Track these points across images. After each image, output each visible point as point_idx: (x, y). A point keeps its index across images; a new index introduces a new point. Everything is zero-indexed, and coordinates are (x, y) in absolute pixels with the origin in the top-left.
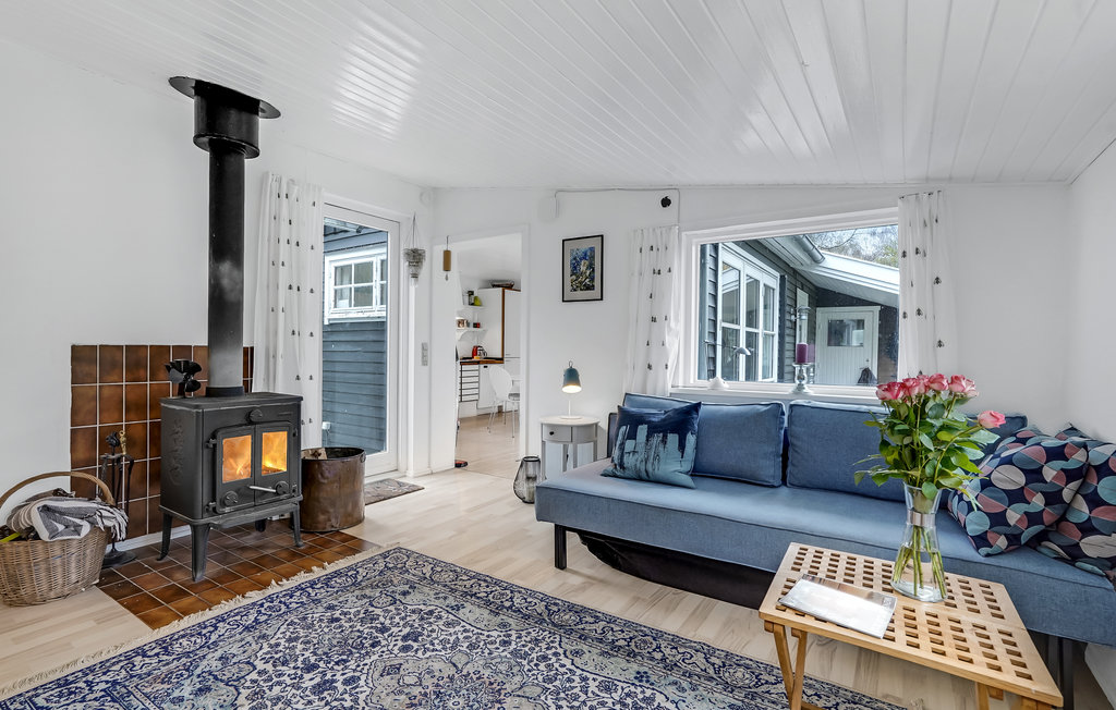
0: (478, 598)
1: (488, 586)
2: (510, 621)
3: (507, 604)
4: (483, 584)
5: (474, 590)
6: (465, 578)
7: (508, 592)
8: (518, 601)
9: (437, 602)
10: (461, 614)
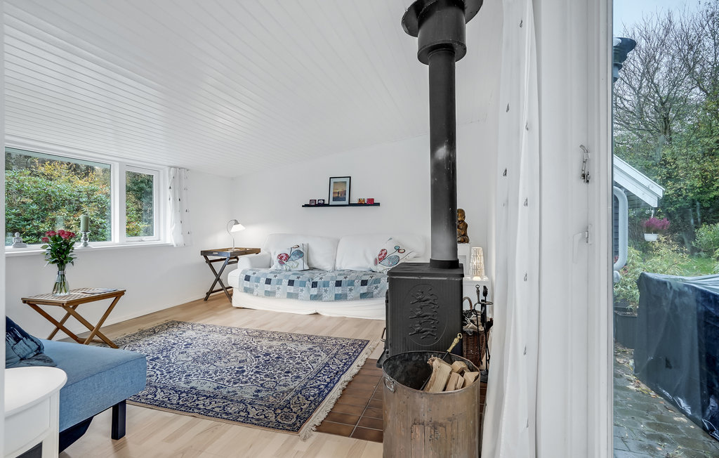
0: (205, 396)
1: (198, 405)
2: (184, 386)
3: (184, 395)
4: (201, 406)
5: (208, 400)
6: (217, 410)
7: (181, 403)
8: (175, 398)
9: (233, 389)
10: (216, 385)
